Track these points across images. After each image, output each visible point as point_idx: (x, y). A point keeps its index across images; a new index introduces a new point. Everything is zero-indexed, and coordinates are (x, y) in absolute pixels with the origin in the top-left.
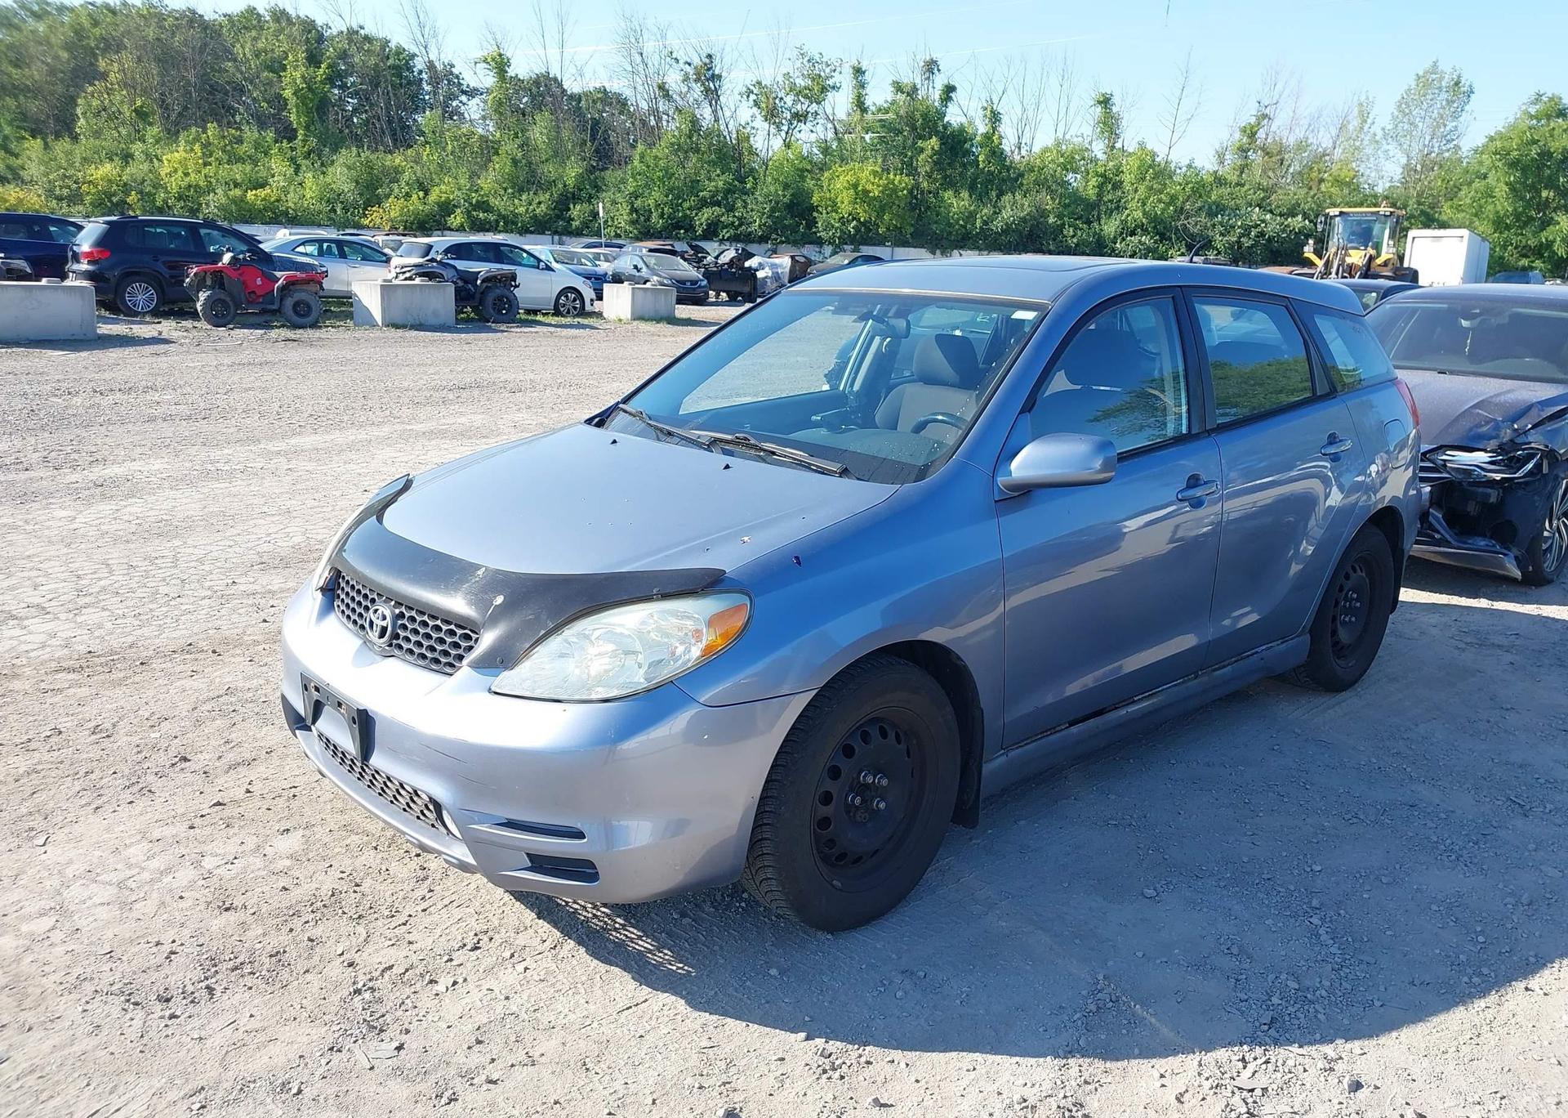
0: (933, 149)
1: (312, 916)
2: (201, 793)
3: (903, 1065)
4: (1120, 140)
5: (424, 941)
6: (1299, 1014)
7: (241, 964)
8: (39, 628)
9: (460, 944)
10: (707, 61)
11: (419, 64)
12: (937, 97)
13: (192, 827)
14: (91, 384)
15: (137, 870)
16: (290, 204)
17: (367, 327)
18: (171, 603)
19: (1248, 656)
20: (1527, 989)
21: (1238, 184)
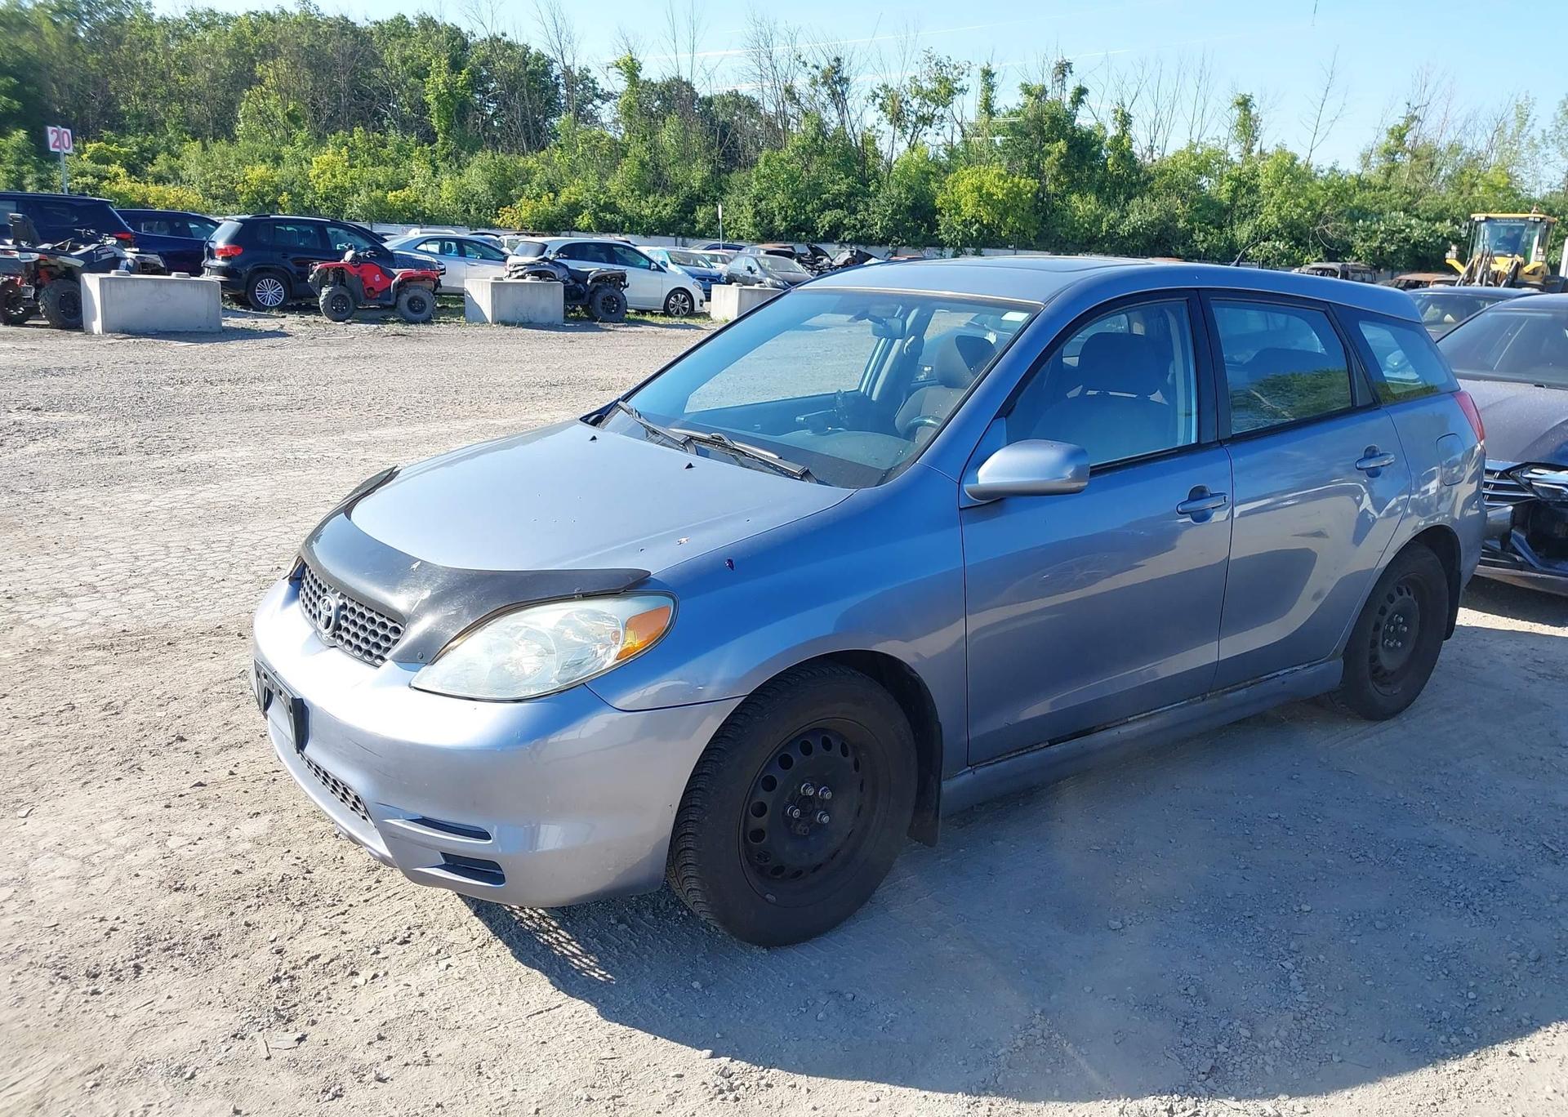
0: (1060, 152)
1: (256, 901)
2: (187, 773)
3: (804, 1090)
4: (1258, 143)
5: (357, 930)
6: (1244, 1065)
7: (174, 945)
8: (84, 604)
9: (391, 937)
10: (835, 64)
11: (556, 70)
12: (1068, 100)
13: (168, 806)
14: (204, 374)
15: (105, 846)
16: (428, 205)
17: (478, 324)
18: (215, 586)
19: (1268, 679)
20: (1511, 1053)
21: (1382, 189)
